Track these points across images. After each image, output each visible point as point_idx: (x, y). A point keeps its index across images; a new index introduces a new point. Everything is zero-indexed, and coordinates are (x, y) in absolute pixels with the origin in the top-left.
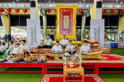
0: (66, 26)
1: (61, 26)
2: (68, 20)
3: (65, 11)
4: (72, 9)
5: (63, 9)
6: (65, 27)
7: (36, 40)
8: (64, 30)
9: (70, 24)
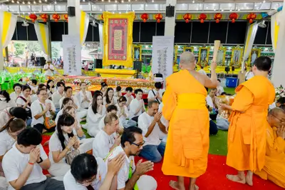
0: (118, 47)
1: (111, 47)
2: (121, 37)
3: (116, 22)
4: (127, 19)
5: (114, 19)
6: (116, 48)
7: (75, 66)
8: (114, 52)
9: (123, 43)
